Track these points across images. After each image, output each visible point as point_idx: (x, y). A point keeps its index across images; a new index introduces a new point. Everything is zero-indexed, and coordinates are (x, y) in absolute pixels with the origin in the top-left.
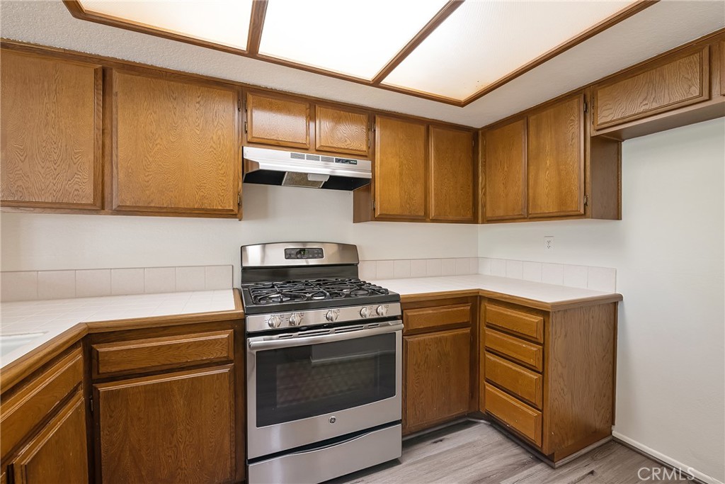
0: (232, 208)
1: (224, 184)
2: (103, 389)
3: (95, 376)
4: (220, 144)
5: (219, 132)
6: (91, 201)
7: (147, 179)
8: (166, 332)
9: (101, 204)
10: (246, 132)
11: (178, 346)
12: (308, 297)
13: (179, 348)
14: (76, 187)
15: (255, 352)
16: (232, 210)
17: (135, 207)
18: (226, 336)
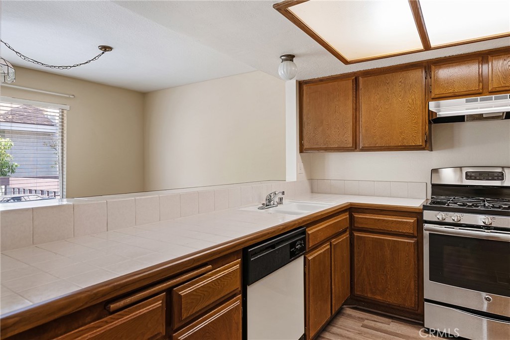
0: (421, 144)
1: (416, 129)
2: (356, 234)
3: (353, 227)
4: (413, 104)
5: (413, 97)
6: (351, 145)
7: (374, 131)
8: (382, 213)
9: (355, 147)
10: (431, 92)
11: (387, 221)
12: (469, 205)
13: (388, 222)
14: (346, 139)
15: (428, 232)
16: (421, 146)
17: (370, 147)
18: (412, 221)
